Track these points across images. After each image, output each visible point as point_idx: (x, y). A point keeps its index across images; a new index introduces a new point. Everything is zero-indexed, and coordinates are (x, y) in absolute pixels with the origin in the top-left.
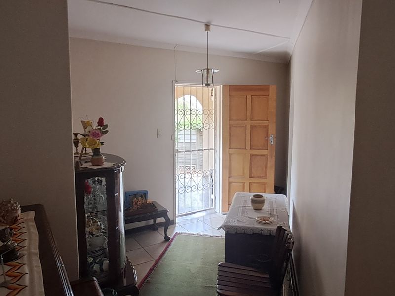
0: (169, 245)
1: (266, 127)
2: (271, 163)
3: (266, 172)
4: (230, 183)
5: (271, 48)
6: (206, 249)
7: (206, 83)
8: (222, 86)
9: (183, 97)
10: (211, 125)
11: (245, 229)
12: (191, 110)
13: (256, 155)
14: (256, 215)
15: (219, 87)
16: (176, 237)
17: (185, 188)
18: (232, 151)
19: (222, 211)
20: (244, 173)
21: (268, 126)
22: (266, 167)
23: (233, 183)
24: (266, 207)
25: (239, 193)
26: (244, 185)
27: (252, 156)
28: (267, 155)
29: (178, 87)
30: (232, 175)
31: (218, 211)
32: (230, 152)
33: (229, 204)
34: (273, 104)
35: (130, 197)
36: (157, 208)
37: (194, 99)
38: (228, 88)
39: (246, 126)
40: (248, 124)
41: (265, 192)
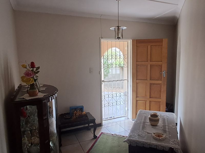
0: (96, 142)
1: (161, 66)
2: (164, 88)
3: (160, 95)
4: (137, 101)
5: (164, 13)
6: (119, 146)
7: (117, 37)
8: (131, 40)
9: (111, 49)
10: (125, 65)
11: (144, 143)
12: (120, 56)
13: (154, 84)
14: (153, 131)
15: (130, 41)
16: (101, 136)
17: (109, 103)
18: (138, 81)
19: (132, 118)
20: (146, 95)
21: (162, 65)
22: (160, 92)
23: (139, 101)
24: (160, 123)
25: (142, 110)
26: (146, 103)
27: (151, 84)
28: (161, 83)
29: (104, 42)
30: (138, 96)
31: (129, 118)
32: (137, 82)
33: (136, 114)
34: (165, 51)
35: (73, 110)
36: (89, 118)
37: (118, 50)
38: (136, 41)
39: (147, 65)
40: (149, 64)
41: (160, 111)
